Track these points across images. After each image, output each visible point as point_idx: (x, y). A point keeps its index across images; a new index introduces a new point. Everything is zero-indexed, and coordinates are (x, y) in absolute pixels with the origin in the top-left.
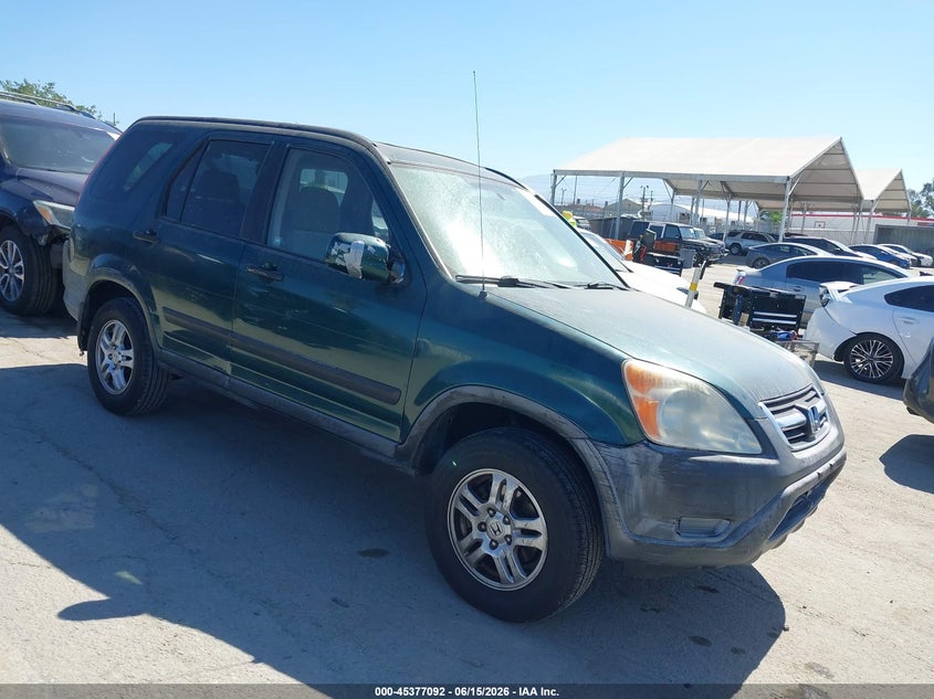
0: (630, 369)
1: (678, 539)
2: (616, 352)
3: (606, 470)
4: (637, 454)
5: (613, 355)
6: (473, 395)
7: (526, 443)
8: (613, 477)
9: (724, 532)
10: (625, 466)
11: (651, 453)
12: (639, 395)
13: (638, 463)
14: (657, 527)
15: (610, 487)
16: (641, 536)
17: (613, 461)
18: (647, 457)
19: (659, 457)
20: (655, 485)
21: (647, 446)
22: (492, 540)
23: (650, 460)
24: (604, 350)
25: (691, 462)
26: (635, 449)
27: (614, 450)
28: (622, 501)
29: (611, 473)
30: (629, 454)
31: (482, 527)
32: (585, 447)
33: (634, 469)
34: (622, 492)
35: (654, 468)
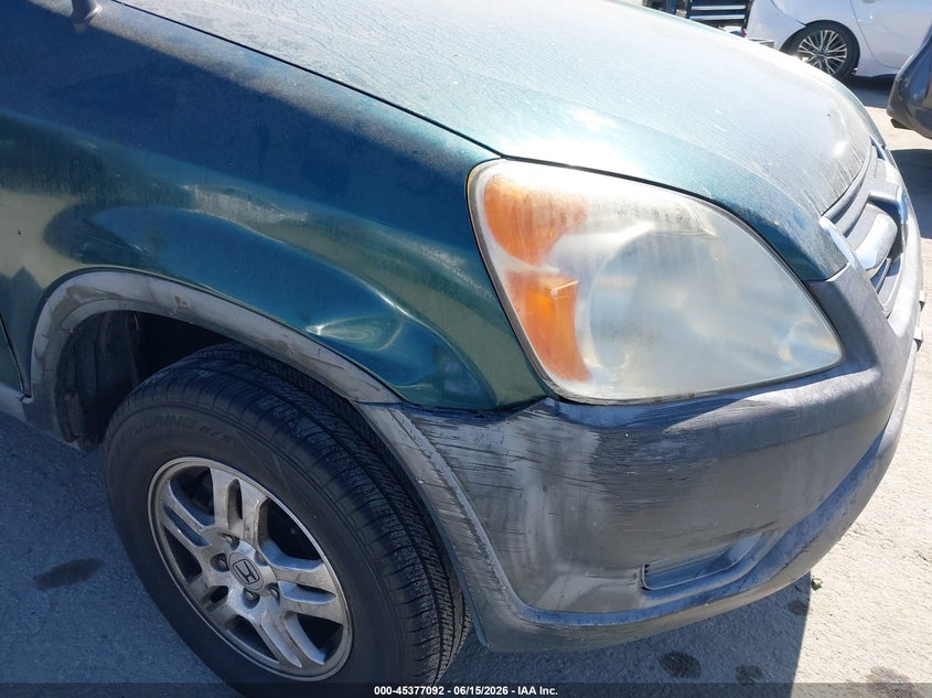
0: (492, 194)
1: (646, 602)
2: (451, 142)
3: (453, 482)
4: (530, 436)
5: (440, 153)
6: (113, 296)
7: (264, 404)
8: (473, 498)
9: (751, 556)
10: (501, 468)
11: (566, 430)
12: (524, 267)
13: (534, 457)
14: (595, 590)
15: (468, 521)
16: (556, 614)
17: (470, 459)
18: (555, 442)
19: (590, 439)
20: (583, 508)
21: (556, 413)
22: (245, 590)
23: (564, 448)
24: (413, 138)
25: (673, 437)
26: (523, 422)
27: (469, 432)
28: (502, 549)
29: (466, 490)
30: (508, 436)
31: (220, 562)
32: (393, 425)
33: (524, 472)
34: (500, 529)
35: (577, 467)
